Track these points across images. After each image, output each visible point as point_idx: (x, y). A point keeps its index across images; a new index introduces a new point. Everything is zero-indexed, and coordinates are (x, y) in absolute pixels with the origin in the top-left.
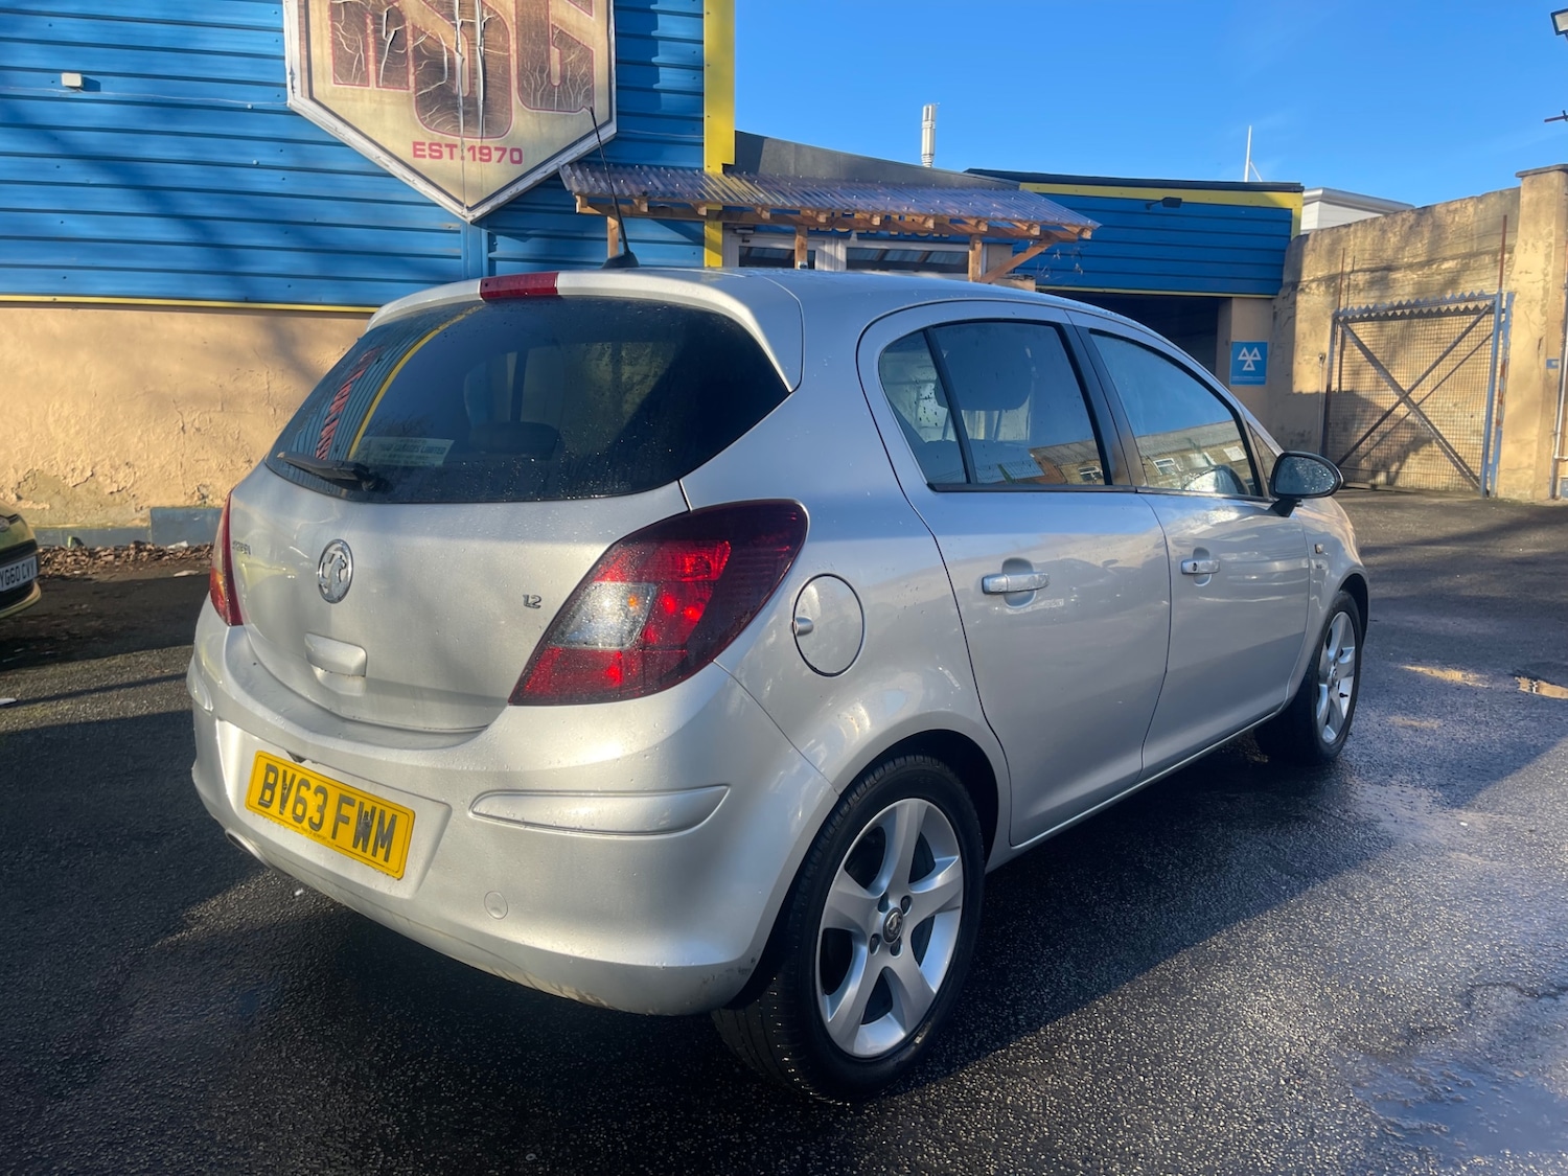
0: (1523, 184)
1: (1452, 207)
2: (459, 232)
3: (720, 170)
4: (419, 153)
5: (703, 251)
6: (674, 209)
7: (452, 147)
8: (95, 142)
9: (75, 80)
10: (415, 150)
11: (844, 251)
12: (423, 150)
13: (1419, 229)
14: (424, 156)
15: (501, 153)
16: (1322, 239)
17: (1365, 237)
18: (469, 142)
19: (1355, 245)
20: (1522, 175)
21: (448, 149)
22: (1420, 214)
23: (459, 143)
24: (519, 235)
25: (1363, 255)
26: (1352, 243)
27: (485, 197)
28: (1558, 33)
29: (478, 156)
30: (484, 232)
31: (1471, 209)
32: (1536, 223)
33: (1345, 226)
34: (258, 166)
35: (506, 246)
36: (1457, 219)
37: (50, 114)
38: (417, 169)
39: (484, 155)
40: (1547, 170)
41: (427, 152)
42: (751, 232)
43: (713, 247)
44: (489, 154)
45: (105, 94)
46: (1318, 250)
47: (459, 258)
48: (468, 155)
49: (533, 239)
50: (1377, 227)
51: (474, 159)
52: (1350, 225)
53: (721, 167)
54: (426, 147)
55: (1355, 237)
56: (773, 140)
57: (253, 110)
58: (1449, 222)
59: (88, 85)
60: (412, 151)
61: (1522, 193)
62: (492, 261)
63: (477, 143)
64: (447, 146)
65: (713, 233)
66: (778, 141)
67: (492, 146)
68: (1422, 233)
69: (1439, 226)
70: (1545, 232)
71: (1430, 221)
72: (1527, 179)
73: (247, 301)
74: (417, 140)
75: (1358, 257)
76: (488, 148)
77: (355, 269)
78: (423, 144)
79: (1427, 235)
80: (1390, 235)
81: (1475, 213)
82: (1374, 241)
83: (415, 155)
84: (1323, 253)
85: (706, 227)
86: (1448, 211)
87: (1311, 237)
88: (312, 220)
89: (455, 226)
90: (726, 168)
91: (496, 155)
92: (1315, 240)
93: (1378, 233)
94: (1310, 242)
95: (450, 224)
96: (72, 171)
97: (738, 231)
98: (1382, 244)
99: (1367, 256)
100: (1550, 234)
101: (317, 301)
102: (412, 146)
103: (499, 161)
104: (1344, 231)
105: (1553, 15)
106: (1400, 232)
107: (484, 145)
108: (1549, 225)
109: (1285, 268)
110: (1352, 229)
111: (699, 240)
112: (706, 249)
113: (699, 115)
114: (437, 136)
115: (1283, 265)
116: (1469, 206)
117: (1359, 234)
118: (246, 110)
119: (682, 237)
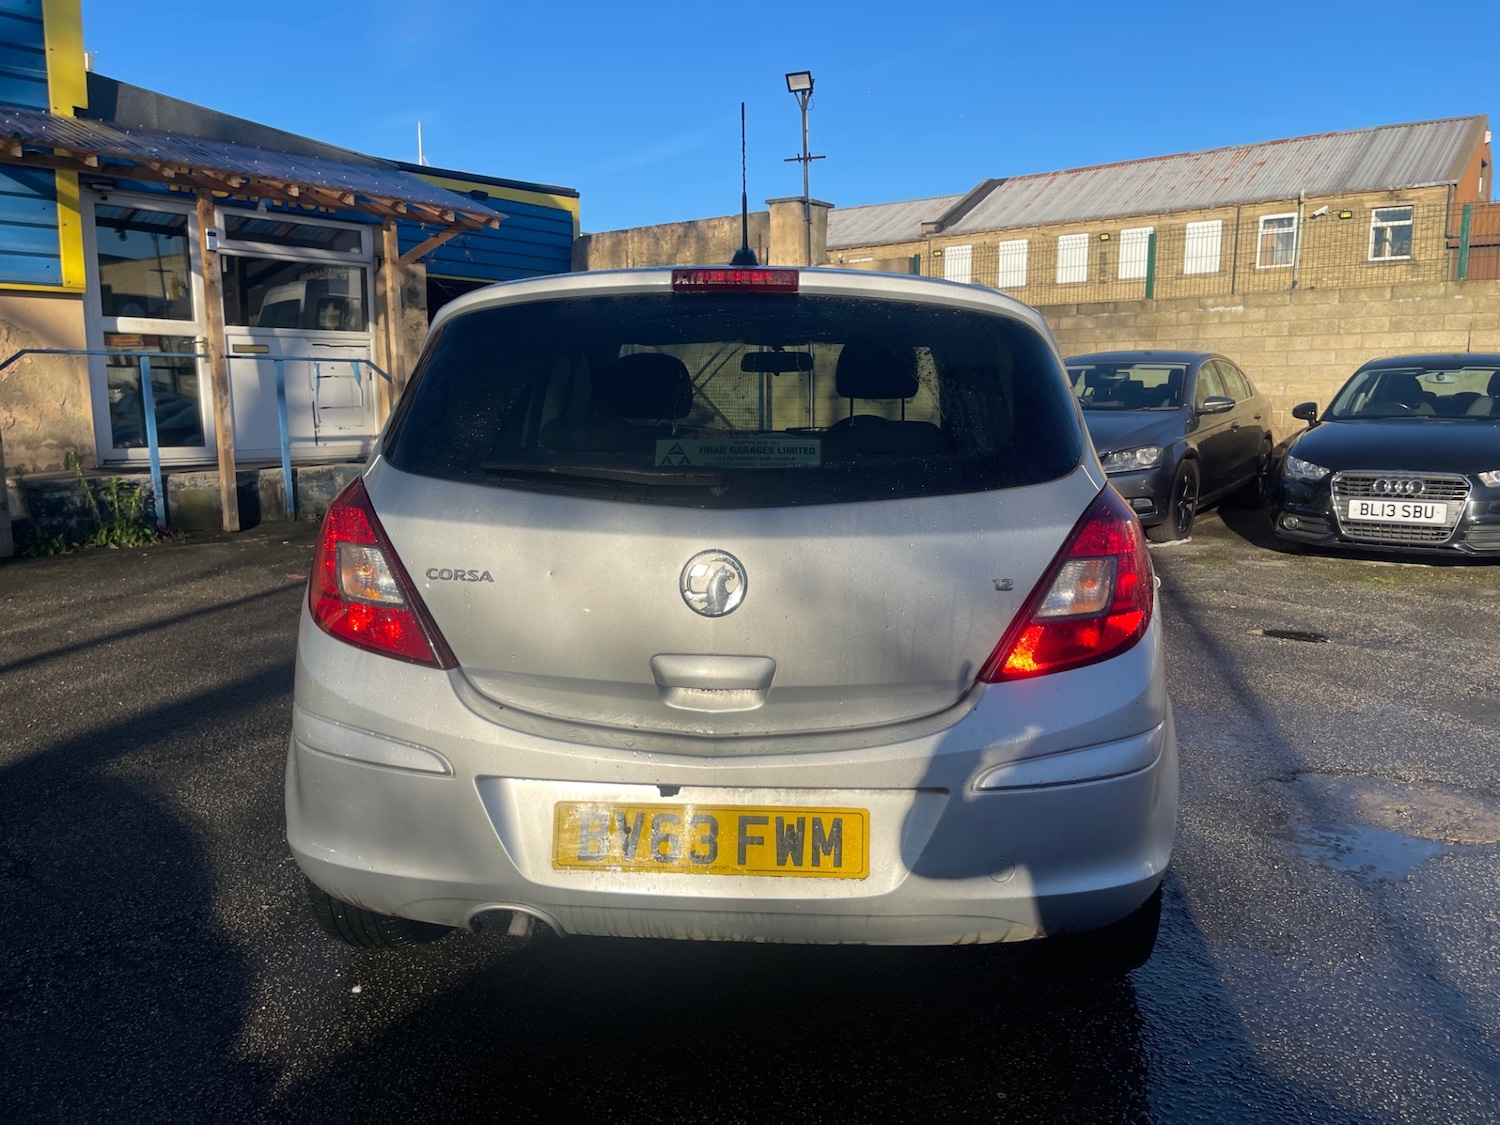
0: (772, 210)
1: (712, 224)
3: (70, 114)
5: (56, 207)
11: (222, 218)
13: (686, 239)
16: (603, 241)
17: (641, 243)
19: (633, 248)
20: (770, 203)
22: (686, 227)
25: (641, 258)
26: (630, 246)
28: (790, 91)
31: (727, 227)
32: (784, 242)
33: (622, 231)
36: (716, 234)
40: (790, 200)
42: (110, 188)
43: (69, 203)
46: (601, 250)
50: (651, 235)
52: (627, 231)
53: (72, 110)
55: (633, 242)
56: (130, 87)
58: (711, 235)
61: (771, 217)
65: (67, 185)
66: (136, 88)
68: (689, 243)
69: (703, 239)
70: (791, 250)
71: (695, 233)
72: (774, 206)
75: (637, 259)
79: (693, 245)
80: (663, 243)
81: (731, 229)
82: (649, 246)
84: (606, 253)
85: (57, 179)
86: (709, 226)
87: (594, 238)
90: (77, 111)
92: (597, 241)
93: (652, 240)
94: (593, 243)
97: (95, 186)
98: (657, 249)
99: (644, 259)
100: (795, 251)
104: (623, 236)
105: (787, 76)
106: (671, 240)
108: (794, 244)
109: (572, 263)
110: (629, 235)
111: (51, 194)
112: (59, 205)
113: (39, 47)
115: (570, 261)
116: (726, 223)
117: (636, 239)
119: (27, 188)
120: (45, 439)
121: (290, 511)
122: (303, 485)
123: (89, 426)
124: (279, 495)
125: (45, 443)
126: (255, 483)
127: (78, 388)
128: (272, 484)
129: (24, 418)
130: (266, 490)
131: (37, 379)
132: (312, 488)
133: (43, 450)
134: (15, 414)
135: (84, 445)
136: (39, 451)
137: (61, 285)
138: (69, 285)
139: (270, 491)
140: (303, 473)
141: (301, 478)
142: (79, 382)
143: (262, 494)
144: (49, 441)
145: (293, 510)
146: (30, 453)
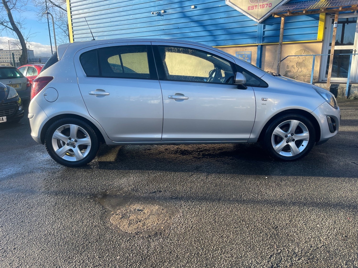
2: (257, 26)
4: (249, 9)
6: (299, 12)
7: (256, 6)
8: (196, 18)
9: (193, 7)
10: (248, 8)
12: (250, 8)
14: (250, 10)
15: (267, 5)
18: (260, 4)
21: (255, 7)
23: (258, 5)
24: (271, 24)
27: (262, 16)
29: (262, 7)
30: (263, 25)
34: (221, 18)
35: (268, 27)
37: (189, 14)
38: (248, 13)
39: (263, 6)
41: (251, 8)
43: (322, 20)
44: (264, 6)
45: (198, 8)
47: (257, 32)
48: (259, 7)
49: (274, 25)
51: (261, 8)
54: (251, 7)
57: (221, 6)
59: (195, 7)
60: (248, 9)
62: (264, 32)
63: (262, 4)
64: (255, 6)
65: (322, 16)
67: (265, 4)
73: (217, 46)
74: (249, 6)
76: (264, 5)
77: (237, 37)
78: (250, 7)
83: (248, 10)
85: (320, 15)
88: (229, 28)
89: (256, 24)
91: (265, 6)
95: (255, 24)
96: (193, 24)
97: (331, 15)
101: (228, 45)
102: (248, 7)
103: (266, 7)
107: (263, 4)
111: (318, 19)
112: (319, 21)
114: (253, 4)
118: (219, 7)
119: (312, 18)
120: (307, 75)
121: (346, 95)
122: (353, 89)
123: (318, 72)
124: (344, 91)
125: (307, 76)
126: (337, 87)
127: (317, 63)
128: (343, 88)
129: (304, 70)
130: (340, 89)
131: (308, 62)
132: (355, 90)
133: (307, 77)
134: (302, 69)
135: (316, 76)
136: (306, 77)
137: (317, 40)
138: (319, 40)
139: (341, 90)
140: (353, 86)
141: (352, 87)
142: (318, 62)
143: (339, 90)
144: (308, 75)
145: (347, 96)
146: (304, 78)
